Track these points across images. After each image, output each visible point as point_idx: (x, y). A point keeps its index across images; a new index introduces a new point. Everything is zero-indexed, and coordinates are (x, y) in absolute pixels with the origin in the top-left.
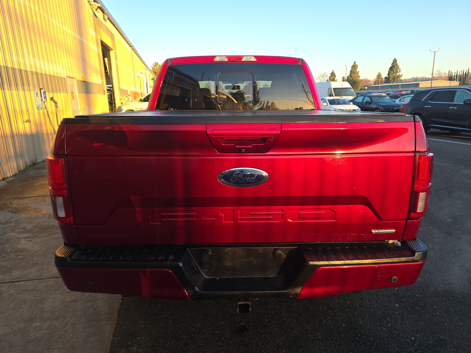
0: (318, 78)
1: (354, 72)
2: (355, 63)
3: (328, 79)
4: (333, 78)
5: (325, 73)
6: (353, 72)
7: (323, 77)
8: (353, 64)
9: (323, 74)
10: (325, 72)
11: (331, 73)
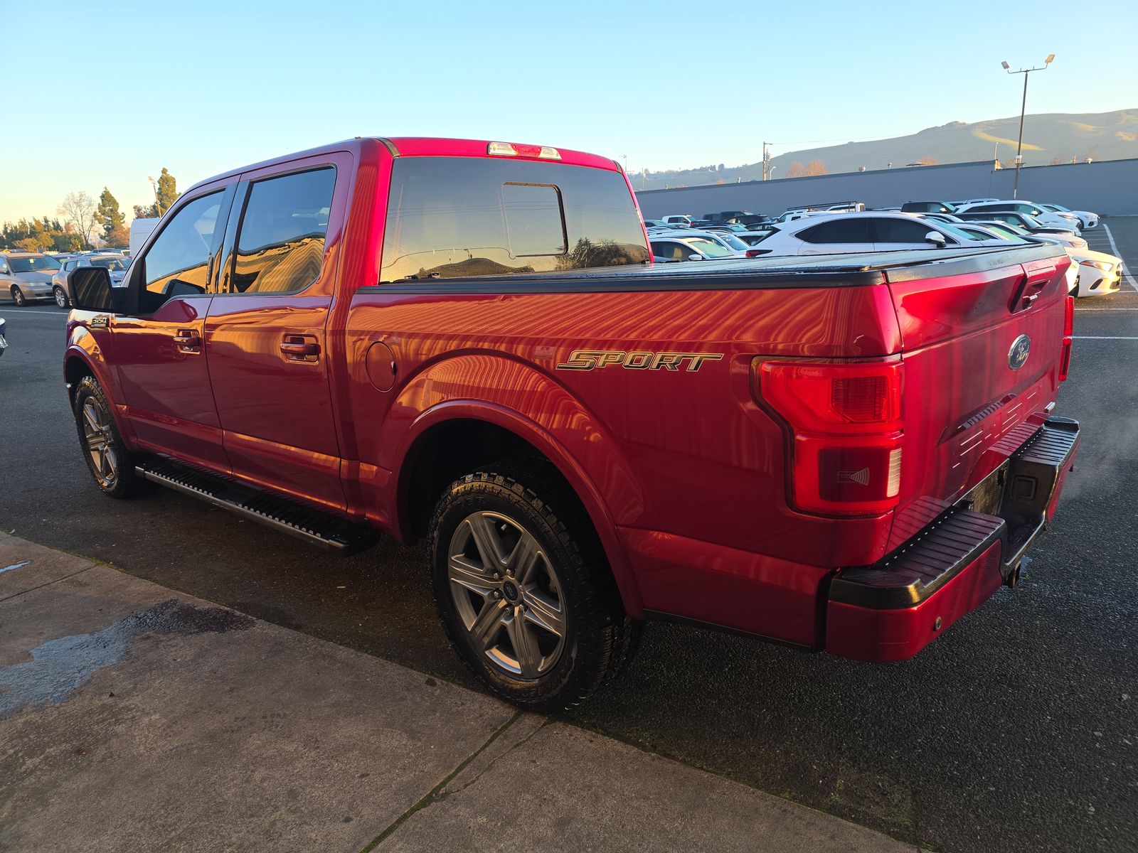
0: (63, 209)
1: (170, 194)
2: (164, 171)
3: (95, 213)
4: (112, 210)
5: (81, 196)
6: (167, 195)
7: (79, 205)
8: (160, 174)
9: (79, 199)
10: (80, 192)
11: (103, 197)
